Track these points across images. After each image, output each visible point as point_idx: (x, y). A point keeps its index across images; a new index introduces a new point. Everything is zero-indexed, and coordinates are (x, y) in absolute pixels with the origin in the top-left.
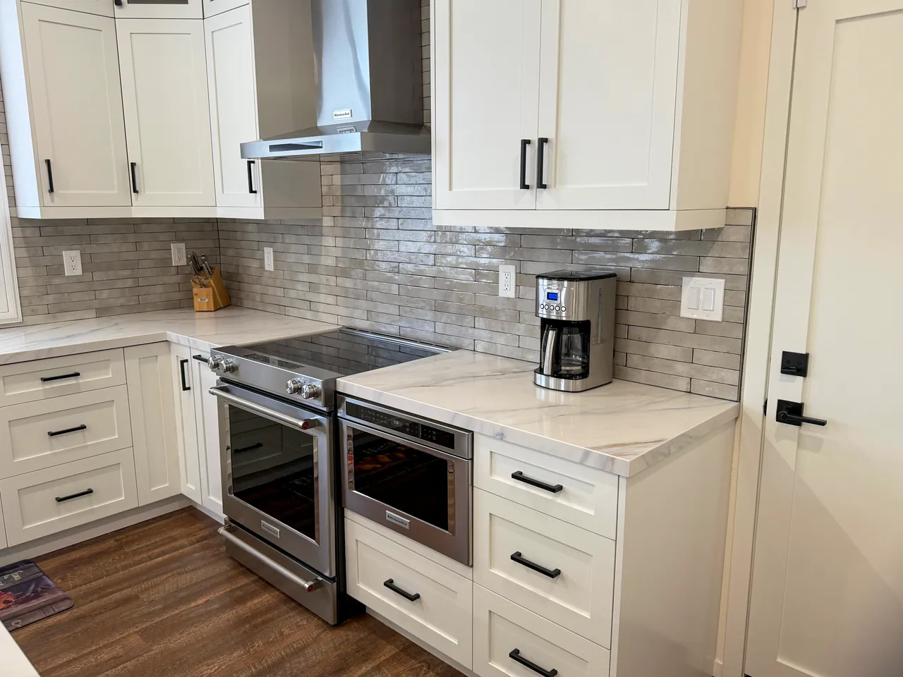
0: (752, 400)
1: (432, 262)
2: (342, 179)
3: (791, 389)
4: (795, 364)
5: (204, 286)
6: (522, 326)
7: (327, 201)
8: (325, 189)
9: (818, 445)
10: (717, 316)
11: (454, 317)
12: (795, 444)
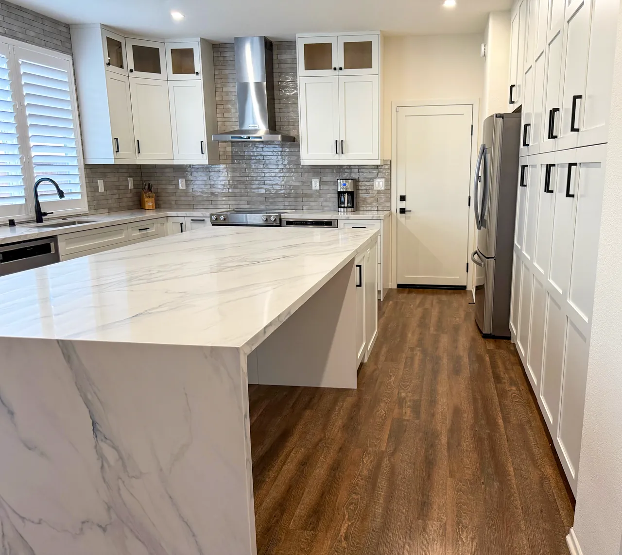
0: (393, 209)
1: (282, 179)
2: (232, 149)
3: (402, 205)
4: (403, 198)
5: (149, 197)
6: (322, 199)
7: (222, 158)
8: (221, 153)
9: (409, 218)
10: (383, 189)
11: (293, 199)
12: (404, 218)
